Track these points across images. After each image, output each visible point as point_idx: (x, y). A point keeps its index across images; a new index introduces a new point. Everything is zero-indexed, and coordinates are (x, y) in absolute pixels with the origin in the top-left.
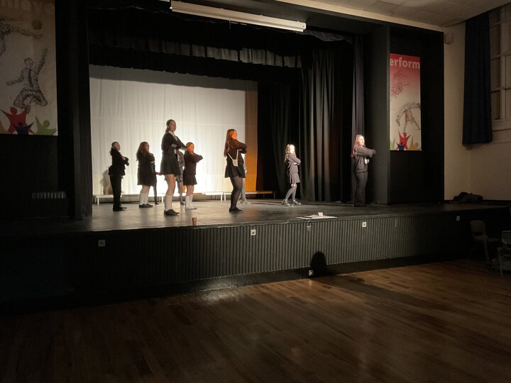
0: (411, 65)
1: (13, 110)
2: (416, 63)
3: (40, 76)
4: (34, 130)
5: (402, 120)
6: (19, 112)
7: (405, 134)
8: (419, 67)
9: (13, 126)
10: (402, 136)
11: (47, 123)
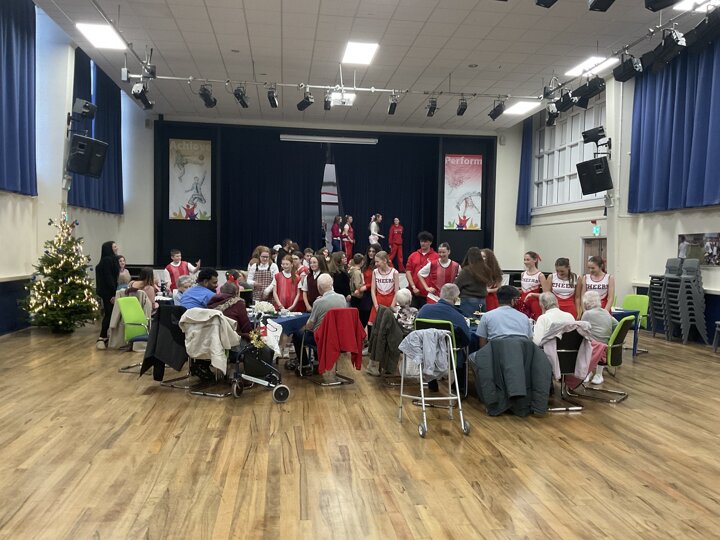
0: (473, 162)
2: (478, 160)
4: (199, 217)
5: (463, 206)
7: (465, 217)
8: (481, 163)
9: (188, 215)
10: (462, 218)
11: (205, 213)
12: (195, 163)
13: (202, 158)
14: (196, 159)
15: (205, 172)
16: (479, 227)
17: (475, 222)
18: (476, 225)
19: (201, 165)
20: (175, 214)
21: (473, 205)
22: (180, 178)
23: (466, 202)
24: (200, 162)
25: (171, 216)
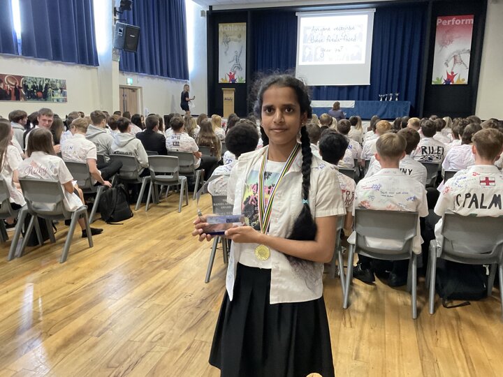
0: (464, 22)
1: (231, 73)
2: (469, 20)
3: (240, 58)
4: (237, 81)
5: (451, 63)
6: (233, 73)
7: (452, 73)
8: (472, 23)
9: (230, 80)
10: (450, 74)
11: (242, 78)
12: (236, 41)
13: (240, 36)
14: (235, 37)
15: (242, 47)
16: (466, 82)
17: (462, 77)
18: (464, 80)
19: (239, 41)
20: (222, 79)
21: (461, 62)
22: (225, 53)
23: (455, 60)
24: (238, 39)
25: (220, 81)
